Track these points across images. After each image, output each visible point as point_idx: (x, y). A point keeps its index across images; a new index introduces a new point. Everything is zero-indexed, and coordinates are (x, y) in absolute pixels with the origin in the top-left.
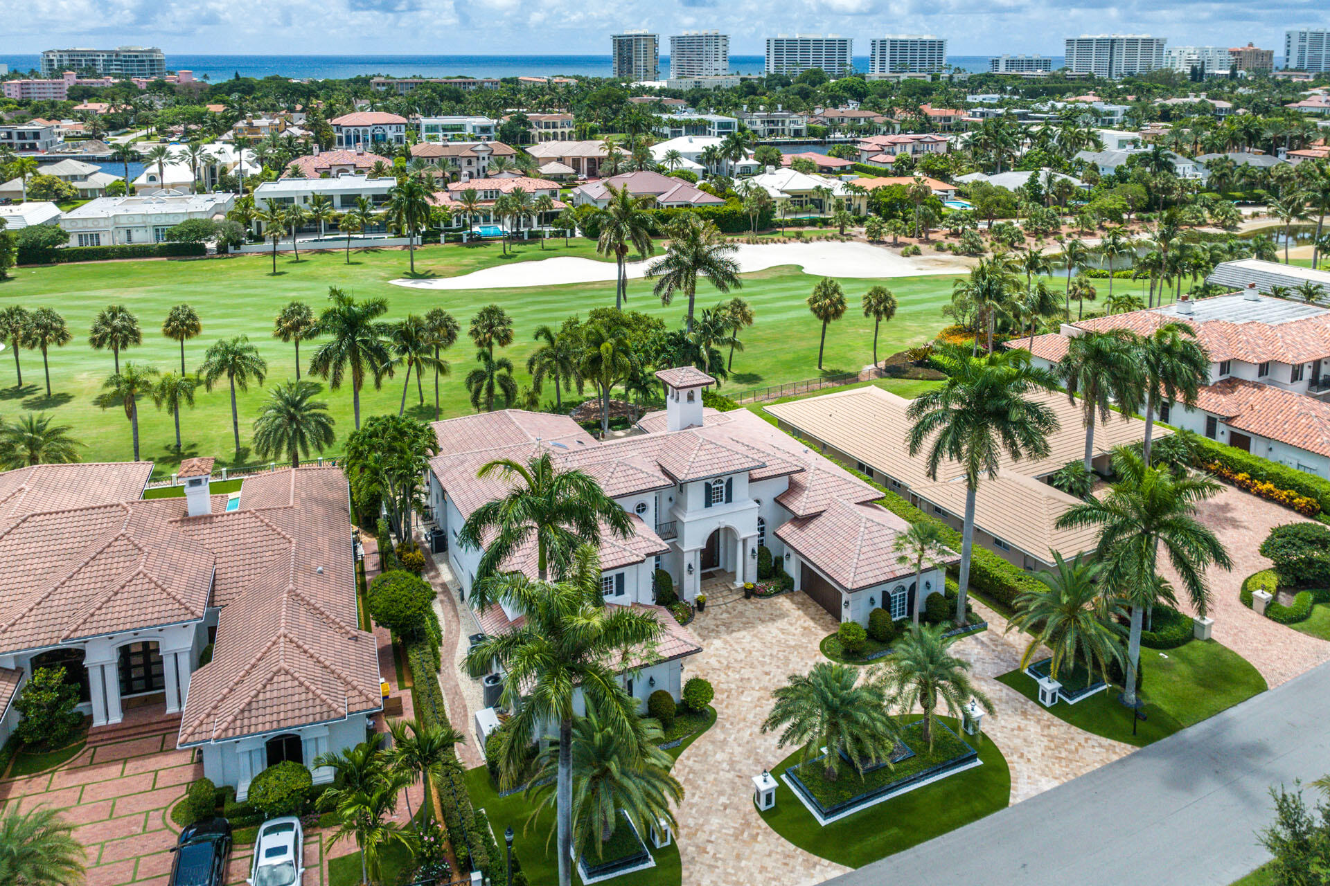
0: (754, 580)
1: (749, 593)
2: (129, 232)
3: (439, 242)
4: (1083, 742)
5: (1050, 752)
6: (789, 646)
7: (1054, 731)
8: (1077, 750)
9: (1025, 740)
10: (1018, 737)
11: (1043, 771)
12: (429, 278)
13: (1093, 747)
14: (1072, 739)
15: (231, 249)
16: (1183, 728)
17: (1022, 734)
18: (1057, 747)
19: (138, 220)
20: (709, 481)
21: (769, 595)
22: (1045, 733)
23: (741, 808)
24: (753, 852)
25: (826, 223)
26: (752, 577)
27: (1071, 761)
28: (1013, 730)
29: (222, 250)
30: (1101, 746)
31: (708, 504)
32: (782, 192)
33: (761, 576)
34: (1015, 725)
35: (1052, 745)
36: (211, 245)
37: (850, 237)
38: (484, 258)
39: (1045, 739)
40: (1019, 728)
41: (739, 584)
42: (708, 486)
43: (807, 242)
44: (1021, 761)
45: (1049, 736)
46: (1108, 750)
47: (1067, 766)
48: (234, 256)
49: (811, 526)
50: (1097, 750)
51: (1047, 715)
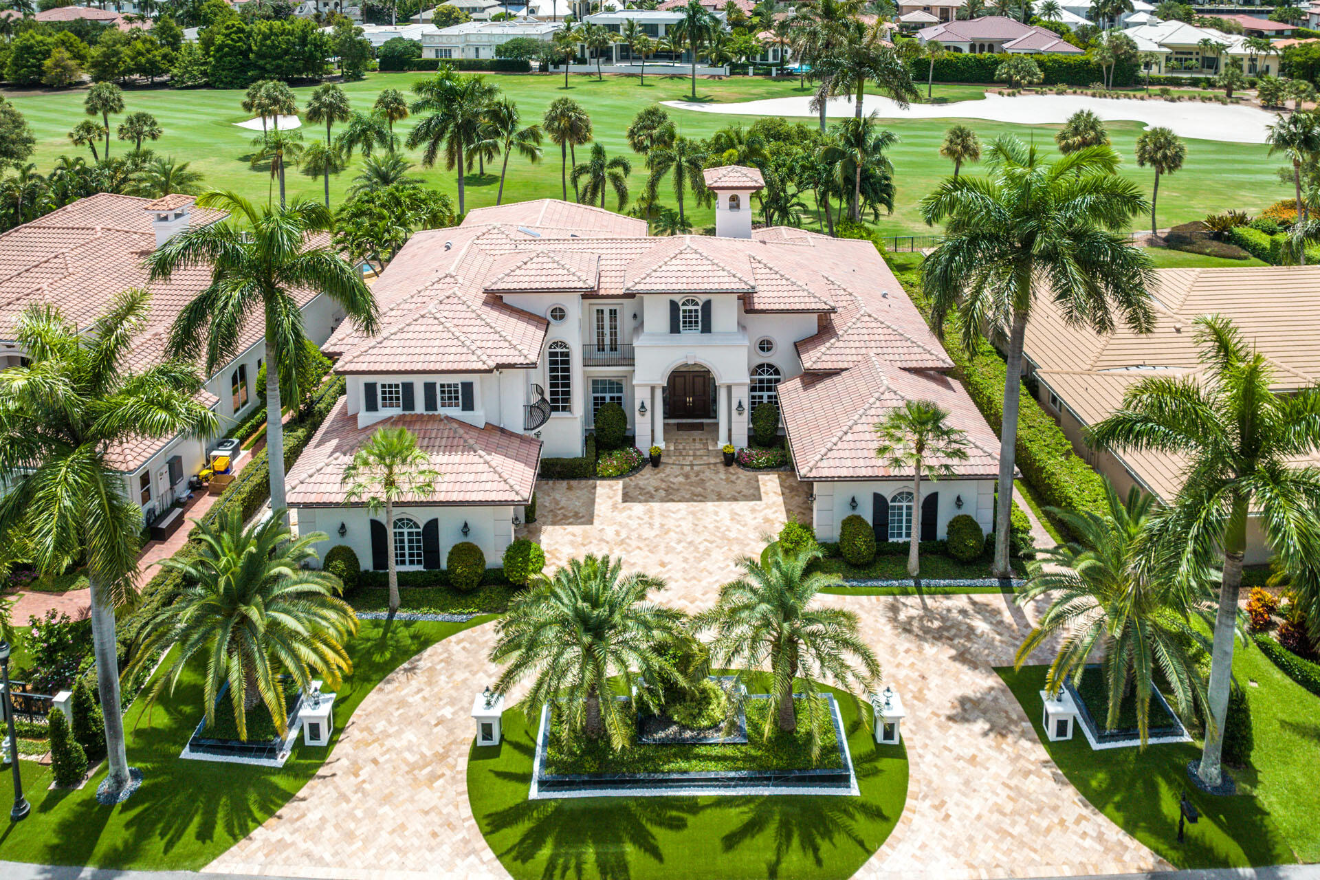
0: (744, 444)
1: (730, 459)
2: (477, 50)
3: (747, 74)
4: (1070, 820)
5: (996, 817)
6: (724, 537)
7: (1032, 784)
8: (1048, 830)
9: (967, 783)
10: (959, 772)
11: (957, 844)
12: (705, 102)
13: (1084, 835)
14: (1055, 809)
15: (551, 67)
16: (1295, 861)
17: (970, 770)
18: (1013, 813)
19: (485, 39)
20: (676, 298)
21: (758, 469)
22: (1013, 783)
23: (458, 732)
24: (412, 800)
25: (1211, 84)
26: (741, 440)
27: (1022, 844)
28: (959, 758)
29: (543, 69)
30: (1100, 838)
31: (675, 329)
32: (1160, 45)
33: (754, 440)
34: (968, 752)
35: (1009, 806)
36: (535, 64)
37: (1238, 101)
38: (776, 89)
39: (1004, 792)
40: (973, 760)
41: (722, 444)
42: (674, 306)
43: (1173, 100)
44: (932, 814)
45: (1017, 789)
46: (1107, 850)
47: (1008, 852)
48: (552, 73)
49: (820, 386)
50: (1088, 843)
51: (1042, 753)
